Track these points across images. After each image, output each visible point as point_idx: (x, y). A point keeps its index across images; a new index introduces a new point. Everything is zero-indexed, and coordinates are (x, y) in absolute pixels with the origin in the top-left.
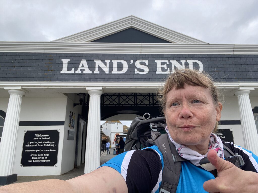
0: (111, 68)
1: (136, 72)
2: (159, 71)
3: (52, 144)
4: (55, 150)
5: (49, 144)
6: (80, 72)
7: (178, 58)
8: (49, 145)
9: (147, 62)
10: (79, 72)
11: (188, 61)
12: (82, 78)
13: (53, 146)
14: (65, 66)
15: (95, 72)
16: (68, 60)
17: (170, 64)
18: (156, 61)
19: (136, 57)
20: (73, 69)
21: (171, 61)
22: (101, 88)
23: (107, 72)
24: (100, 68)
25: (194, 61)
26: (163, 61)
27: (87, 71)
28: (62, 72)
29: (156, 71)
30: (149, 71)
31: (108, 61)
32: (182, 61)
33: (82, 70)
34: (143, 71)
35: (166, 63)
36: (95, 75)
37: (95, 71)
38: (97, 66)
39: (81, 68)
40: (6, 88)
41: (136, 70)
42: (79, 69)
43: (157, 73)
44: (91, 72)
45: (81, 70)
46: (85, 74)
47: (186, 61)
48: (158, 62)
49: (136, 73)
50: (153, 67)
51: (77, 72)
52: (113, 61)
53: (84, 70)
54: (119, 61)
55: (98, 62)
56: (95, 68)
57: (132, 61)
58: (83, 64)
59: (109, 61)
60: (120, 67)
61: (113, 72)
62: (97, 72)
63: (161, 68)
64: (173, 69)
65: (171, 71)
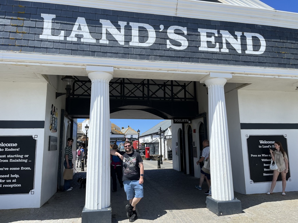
0: (128, 37)
1: (169, 45)
2: (203, 48)
3: (24, 158)
4: (29, 168)
5: (18, 158)
6: (75, 39)
7: (231, 27)
8: (19, 161)
9: (185, 30)
10: (72, 38)
11: (245, 34)
12: (78, 49)
13: (26, 161)
14: (48, 26)
15: (101, 42)
17: (220, 37)
18: (200, 30)
19: (168, 21)
20: (62, 32)
21: (221, 32)
22: (111, 70)
23: (122, 43)
25: (254, 35)
26: (209, 31)
27: (88, 38)
29: (200, 47)
30: (188, 46)
31: (123, 24)
33: (79, 37)
34: (179, 45)
35: (214, 34)
36: (101, 46)
37: (101, 39)
38: (104, 31)
39: (77, 33)
42: (73, 34)
43: (200, 49)
44: (94, 41)
45: (77, 36)
46: (83, 44)
47: (243, 33)
48: (203, 33)
50: (194, 40)
52: (131, 24)
53: (82, 36)
54: (141, 25)
55: (107, 24)
56: (101, 33)
57: (162, 27)
58: (80, 25)
59: (125, 23)
60: (143, 35)
61: (131, 44)
62: (104, 41)
63: (207, 42)
64: (224, 46)
65: (221, 48)
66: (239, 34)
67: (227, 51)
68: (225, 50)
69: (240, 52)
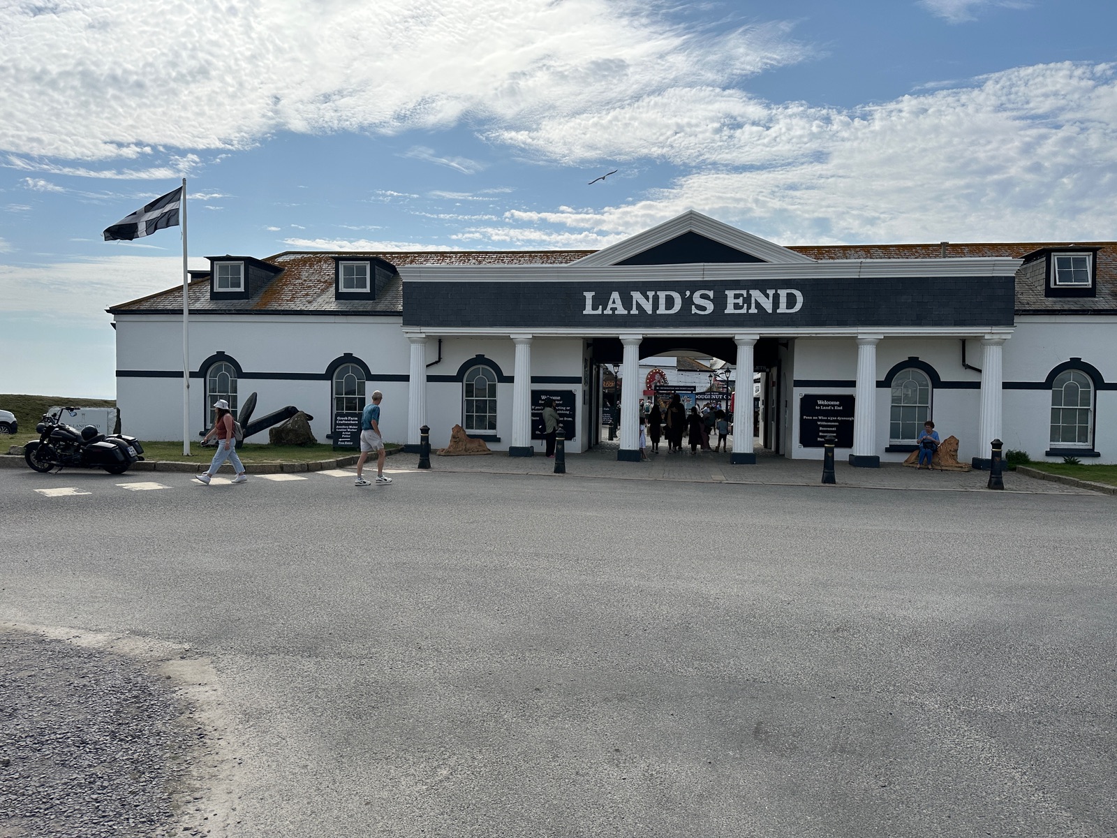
0: (656, 306)
1: (694, 310)
2: (730, 310)
3: (566, 410)
4: (571, 419)
5: (561, 410)
6: (611, 312)
7: (762, 286)
8: (563, 412)
9: (711, 294)
10: (608, 311)
11: (779, 291)
12: (614, 321)
13: (568, 412)
14: (589, 303)
15: (632, 312)
16: (593, 293)
17: (749, 296)
18: (727, 292)
19: (695, 286)
20: (601, 307)
21: (751, 292)
22: (641, 337)
23: (650, 312)
24: (639, 306)
25: (789, 291)
26: (737, 292)
27: (621, 311)
28: (584, 312)
29: (726, 309)
30: (714, 310)
31: (651, 294)
32: (768, 291)
33: (613, 309)
34: (704, 309)
35: (742, 295)
36: (632, 316)
37: (632, 310)
38: (634, 303)
39: (612, 306)
40: (512, 336)
41: (693, 306)
42: (609, 307)
43: (726, 312)
44: (626, 312)
45: (611, 309)
46: (617, 315)
47: (776, 291)
48: (730, 294)
49: (693, 312)
50: (720, 302)
51: (605, 312)
52: (658, 293)
53: (616, 309)
54: (668, 293)
55: (637, 296)
56: (632, 305)
57: (688, 293)
58: (614, 299)
59: (653, 293)
60: (670, 302)
61: (658, 312)
62: (634, 311)
63: (734, 303)
64: (753, 305)
65: (749, 307)
66: (771, 292)
67: (756, 311)
68: (753, 310)
69: (770, 311)
